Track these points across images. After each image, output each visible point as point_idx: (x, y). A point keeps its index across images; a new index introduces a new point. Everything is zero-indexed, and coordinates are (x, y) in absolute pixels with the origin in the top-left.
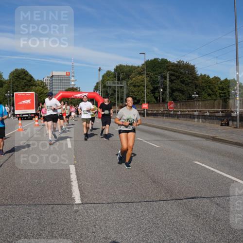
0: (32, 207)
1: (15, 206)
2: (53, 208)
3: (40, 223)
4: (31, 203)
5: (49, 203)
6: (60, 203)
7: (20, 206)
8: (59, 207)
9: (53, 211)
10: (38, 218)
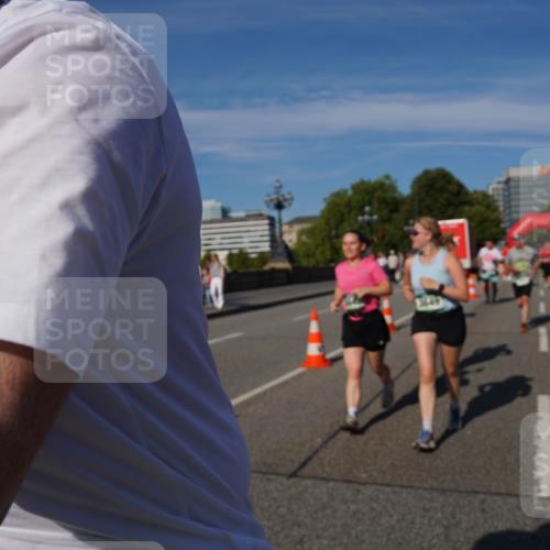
0: (435, 494)
1: (397, 489)
2: (483, 502)
3: (447, 537)
4: (435, 484)
5: (477, 489)
6: (503, 491)
7: (409, 490)
8: (499, 501)
9: (483, 511)
10: (445, 522)
